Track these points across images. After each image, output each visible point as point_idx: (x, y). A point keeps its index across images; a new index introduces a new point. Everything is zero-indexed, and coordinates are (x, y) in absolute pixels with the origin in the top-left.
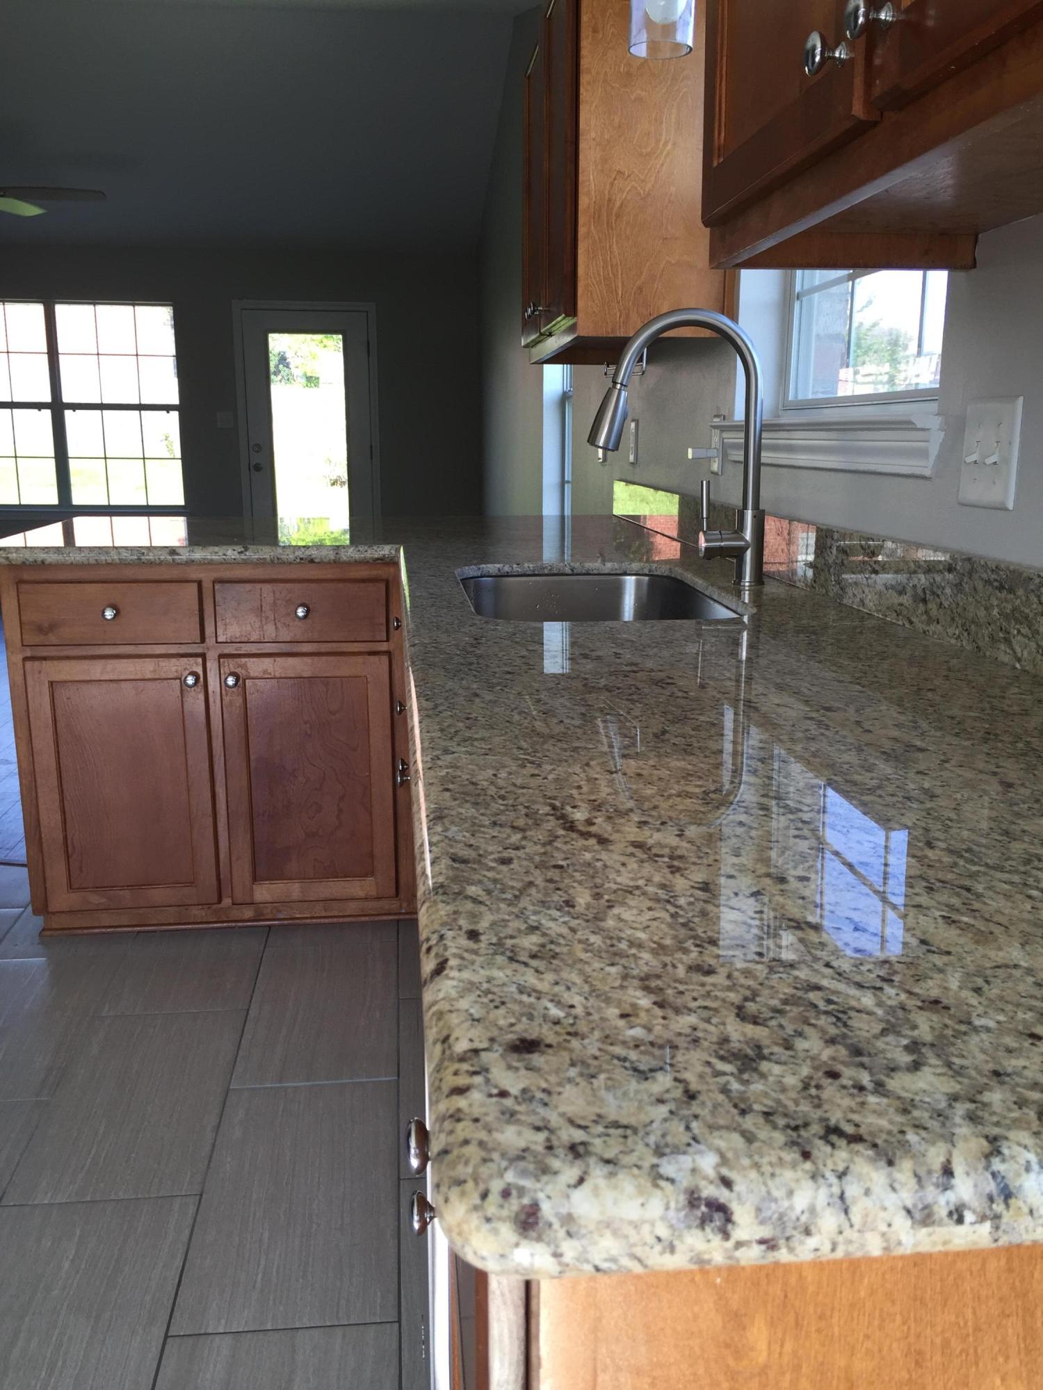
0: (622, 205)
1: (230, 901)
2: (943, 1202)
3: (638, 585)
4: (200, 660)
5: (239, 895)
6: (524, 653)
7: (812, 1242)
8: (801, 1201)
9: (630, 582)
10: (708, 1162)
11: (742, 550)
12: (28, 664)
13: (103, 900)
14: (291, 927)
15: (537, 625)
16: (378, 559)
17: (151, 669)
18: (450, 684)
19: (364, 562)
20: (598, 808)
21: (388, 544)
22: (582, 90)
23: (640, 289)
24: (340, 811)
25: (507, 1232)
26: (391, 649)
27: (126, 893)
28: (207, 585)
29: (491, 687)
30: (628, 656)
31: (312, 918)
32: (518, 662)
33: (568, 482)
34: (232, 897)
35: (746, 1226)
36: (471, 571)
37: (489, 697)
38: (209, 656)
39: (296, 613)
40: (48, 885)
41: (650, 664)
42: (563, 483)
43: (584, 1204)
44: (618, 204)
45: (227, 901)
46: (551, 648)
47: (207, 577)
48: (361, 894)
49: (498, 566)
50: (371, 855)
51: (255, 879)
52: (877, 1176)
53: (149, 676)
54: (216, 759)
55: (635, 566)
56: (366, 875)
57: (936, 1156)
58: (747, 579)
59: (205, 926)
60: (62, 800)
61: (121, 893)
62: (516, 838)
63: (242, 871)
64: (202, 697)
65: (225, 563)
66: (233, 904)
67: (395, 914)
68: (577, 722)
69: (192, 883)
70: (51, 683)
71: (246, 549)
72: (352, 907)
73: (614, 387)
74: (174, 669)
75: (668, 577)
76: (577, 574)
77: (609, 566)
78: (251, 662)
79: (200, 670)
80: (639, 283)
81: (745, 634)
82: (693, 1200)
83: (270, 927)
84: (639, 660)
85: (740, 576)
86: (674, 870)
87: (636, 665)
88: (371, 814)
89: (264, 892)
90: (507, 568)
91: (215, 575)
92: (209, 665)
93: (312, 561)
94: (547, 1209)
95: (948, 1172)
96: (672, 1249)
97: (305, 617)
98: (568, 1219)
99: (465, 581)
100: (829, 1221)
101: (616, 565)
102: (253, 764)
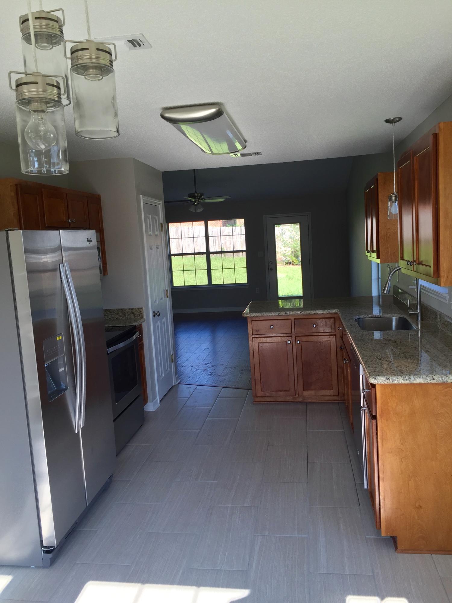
0: (389, 235)
1: (298, 395)
2: (405, 379)
3: (396, 319)
4: (291, 337)
5: (300, 394)
6: (371, 337)
7: (395, 381)
8: (395, 378)
9: (394, 318)
10: (388, 376)
11: (418, 314)
12: (253, 339)
13: (269, 394)
14: (312, 403)
15: (373, 332)
16: (332, 313)
17: (280, 339)
18: (360, 343)
19: (329, 314)
20: (382, 357)
21: (335, 309)
22: (379, 213)
23: (395, 252)
24: (324, 373)
25: (374, 380)
26: (336, 334)
27: (274, 393)
28: (293, 320)
29: (366, 343)
30: (389, 338)
31: (317, 401)
32: (370, 339)
33: (380, 278)
34: (298, 394)
35: (391, 380)
36: (357, 317)
37: (366, 345)
38: (293, 336)
39: (313, 326)
40: (257, 390)
41: (393, 339)
42: (379, 278)
43: (379, 378)
44: (388, 235)
45: (297, 396)
46: (376, 336)
47: (293, 318)
48: (330, 394)
49: (363, 316)
50: (332, 385)
51: (304, 390)
52: (400, 377)
53: (280, 341)
54: (294, 360)
55: (396, 315)
56: (331, 390)
57: (405, 376)
58: (419, 320)
59: (291, 402)
60: (260, 370)
61: (273, 392)
62: (372, 360)
63: (301, 388)
64: (291, 346)
65: (297, 315)
66: (299, 396)
67: (338, 401)
68: (380, 348)
69: (289, 391)
70: (258, 343)
71: (302, 312)
72: (327, 398)
73: (388, 281)
74: (285, 339)
75: (403, 318)
76: (382, 317)
77: (389, 315)
78: (302, 338)
79: (291, 340)
80: (394, 251)
81: (419, 331)
82: (387, 378)
83: (306, 403)
84: (391, 338)
85: (417, 319)
86: (390, 362)
87: (391, 339)
88: (331, 374)
89: (306, 393)
90: (365, 316)
91: (294, 318)
92: (293, 339)
93: (317, 314)
94: (376, 378)
95: (406, 377)
96: (385, 381)
97: (316, 327)
98: (378, 379)
99: (356, 320)
100: (397, 380)
101: (391, 315)
102: (303, 362)
